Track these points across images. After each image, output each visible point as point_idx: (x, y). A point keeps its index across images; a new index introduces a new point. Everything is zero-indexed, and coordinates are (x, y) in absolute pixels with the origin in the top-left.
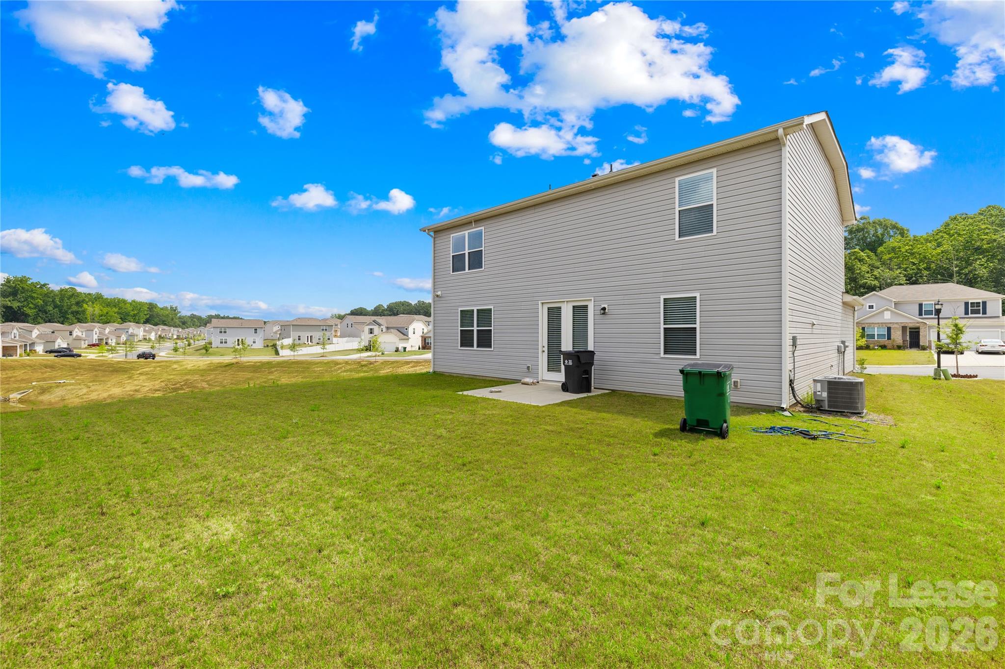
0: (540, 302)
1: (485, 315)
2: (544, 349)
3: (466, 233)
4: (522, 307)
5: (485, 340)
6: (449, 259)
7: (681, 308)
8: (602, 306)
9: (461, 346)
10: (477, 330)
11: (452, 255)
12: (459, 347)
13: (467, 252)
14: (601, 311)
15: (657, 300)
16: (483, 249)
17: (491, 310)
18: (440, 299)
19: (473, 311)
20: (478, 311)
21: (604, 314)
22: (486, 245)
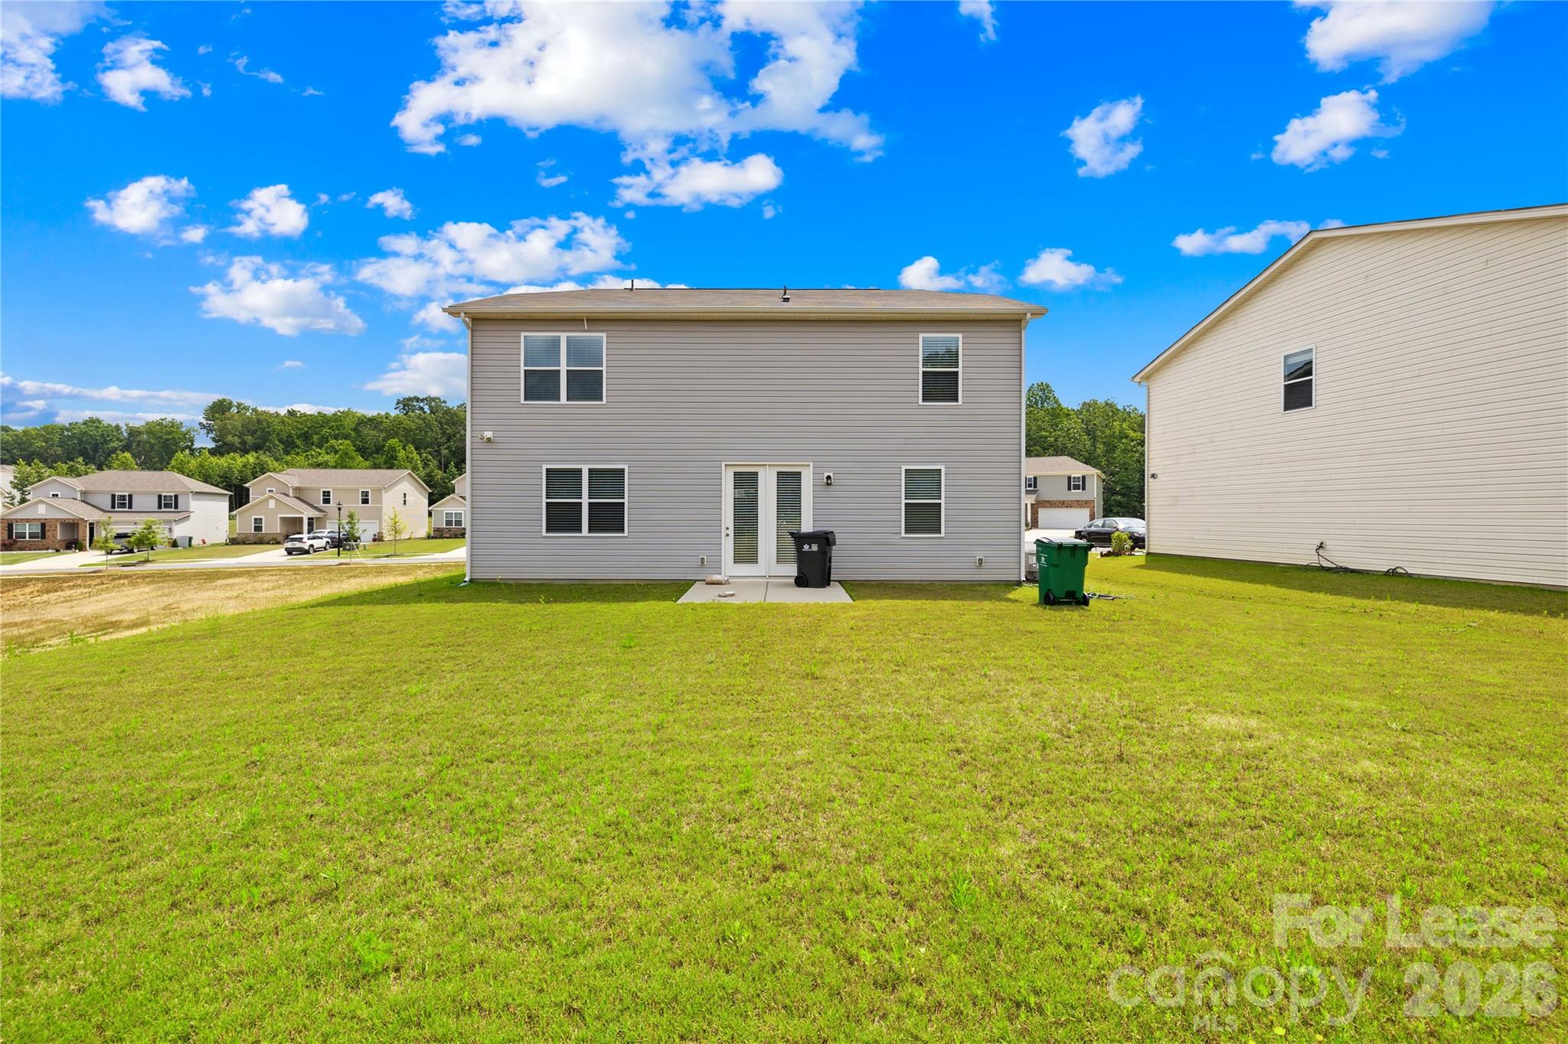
0: (723, 464)
1: (609, 480)
2: (728, 532)
3: (563, 337)
4: (689, 470)
5: (608, 518)
6: (515, 375)
7: (923, 481)
8: (826, 474)
9: (548, 530)
10: (589, 503)
11: (523, 368)
12: (544, 533)
13: (563, 368)
14: (825, 480)
15: (896, 471)
16: (604, 369)
17: (623, 470)
18: (490, 446)
19: (580, 471)
20: (591, 471)
21: (828, 484)
22: (611, 364)
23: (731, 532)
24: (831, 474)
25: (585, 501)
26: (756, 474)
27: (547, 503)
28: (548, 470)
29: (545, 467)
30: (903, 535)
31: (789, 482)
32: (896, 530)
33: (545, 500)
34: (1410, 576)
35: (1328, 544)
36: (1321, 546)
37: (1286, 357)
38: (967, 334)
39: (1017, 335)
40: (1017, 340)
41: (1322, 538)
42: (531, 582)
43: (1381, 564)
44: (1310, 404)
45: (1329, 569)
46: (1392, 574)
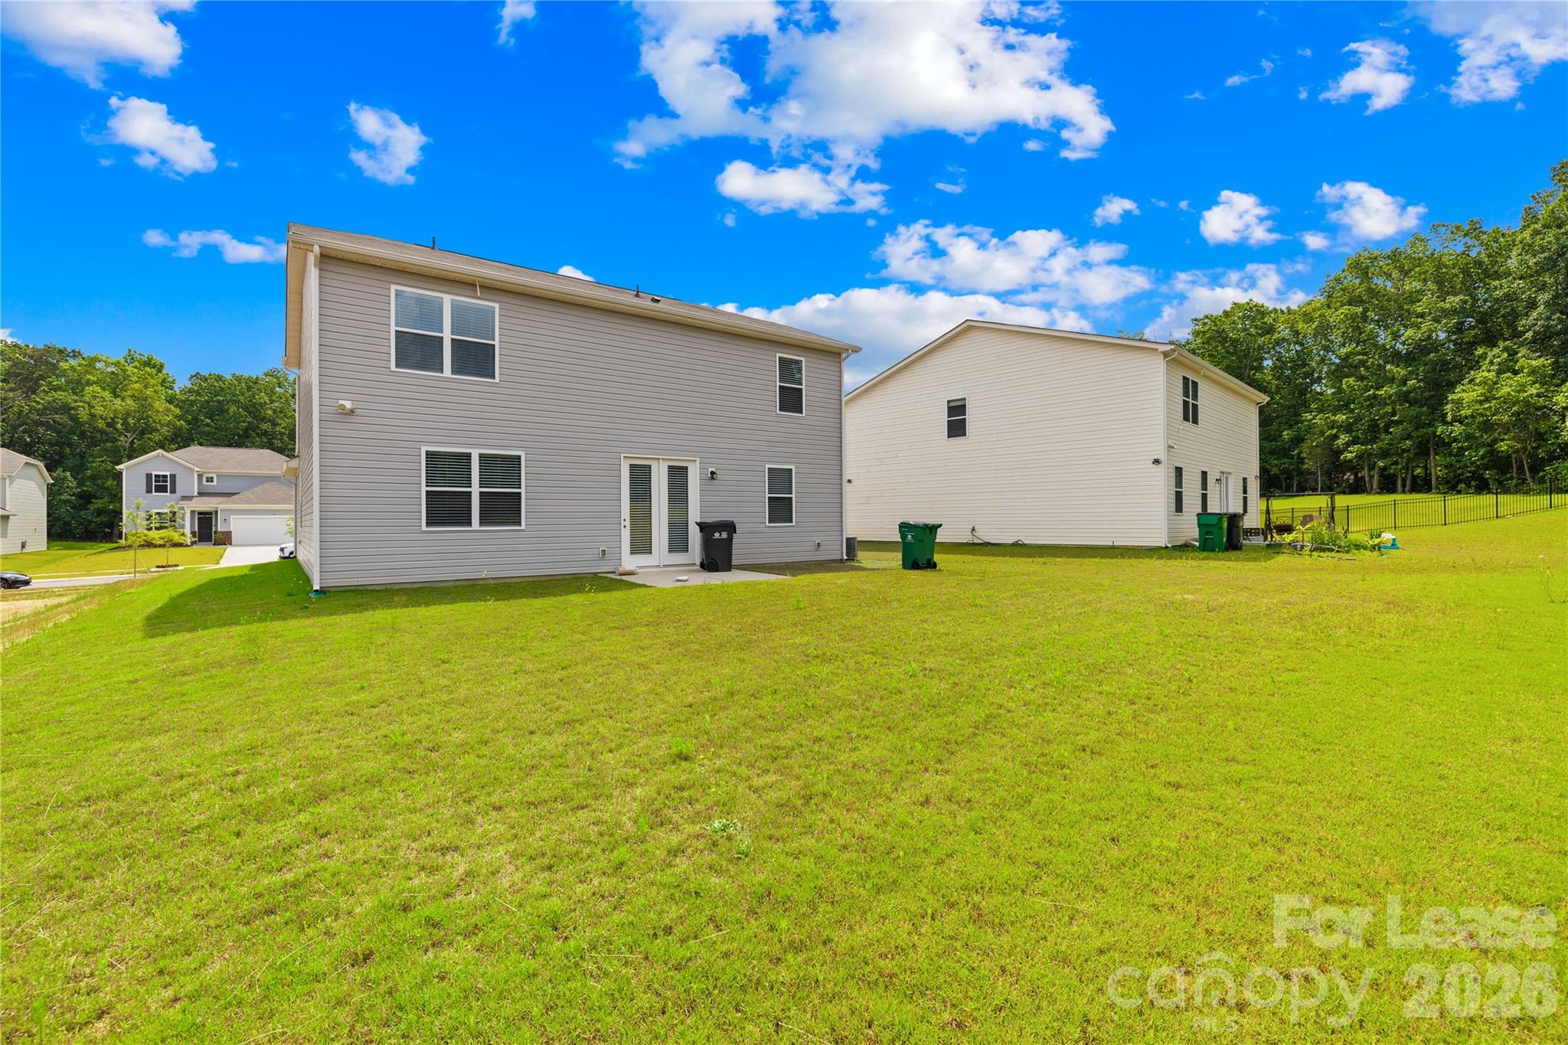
0: (622, 455)
2: (625, 523)
4: (589, 460)
5: (501, 512)
6: (384, 335)
7: (780, 479)
8: (710, 470)
9: (428, 524)
10: (480, 493)
11: (393, 328)
12: (424, 528)
13: (447, 336)
14: (710, 475)
15: (760, 469)
16: (496, 343)
17: (519, 457)
18: (352, 419)
19: (469, 456)
20: (481, 456)
21: (712, 478)
22: (505, 339)
23: (628, 523)
24: (714, 470)
25: (475, 490)
26: (650, 467)
27: (427, 492)
28: (428, 453)
29: (424, 449)
30: (767, 524)
31: (678, 476)
32: (762, 520)
33: (424, 489)
34: (1025, 545)
35: (977, 527)
36: (973, 529)
37: (948, 402)
38: (808, 360)
39: (838, 365)
40: (838, 369)
41: (974, 524)
42: (404, 586)
43: (1009, 539)
44: (964, 434)
45: (980, 544)
46: (1016, 545)
